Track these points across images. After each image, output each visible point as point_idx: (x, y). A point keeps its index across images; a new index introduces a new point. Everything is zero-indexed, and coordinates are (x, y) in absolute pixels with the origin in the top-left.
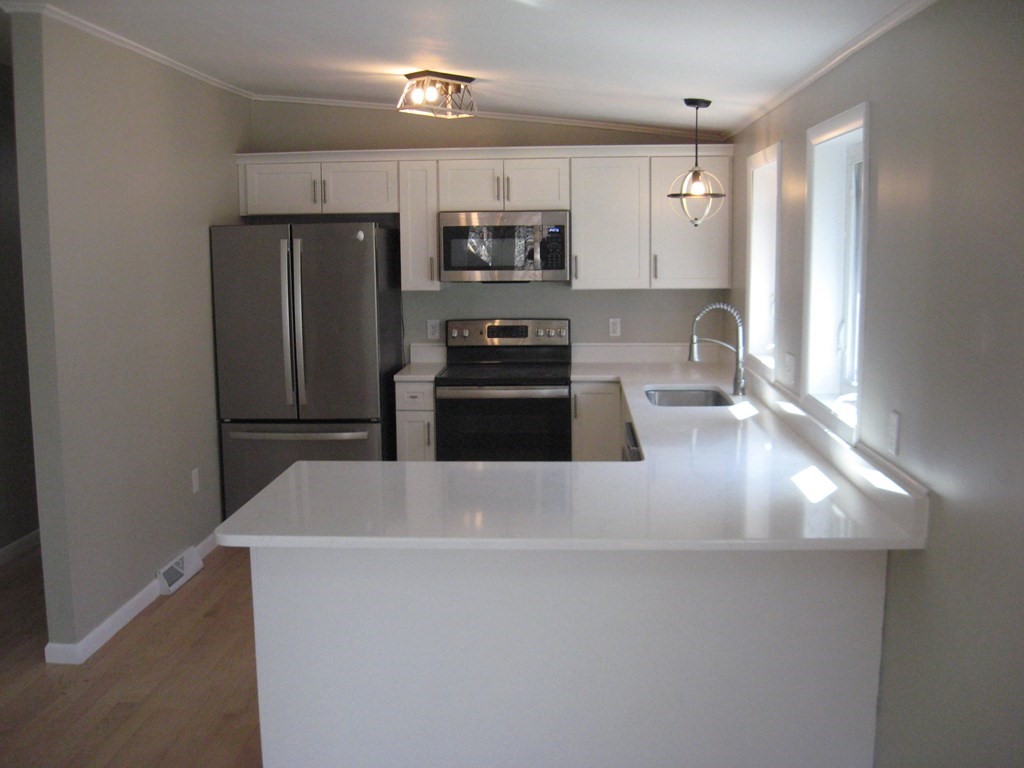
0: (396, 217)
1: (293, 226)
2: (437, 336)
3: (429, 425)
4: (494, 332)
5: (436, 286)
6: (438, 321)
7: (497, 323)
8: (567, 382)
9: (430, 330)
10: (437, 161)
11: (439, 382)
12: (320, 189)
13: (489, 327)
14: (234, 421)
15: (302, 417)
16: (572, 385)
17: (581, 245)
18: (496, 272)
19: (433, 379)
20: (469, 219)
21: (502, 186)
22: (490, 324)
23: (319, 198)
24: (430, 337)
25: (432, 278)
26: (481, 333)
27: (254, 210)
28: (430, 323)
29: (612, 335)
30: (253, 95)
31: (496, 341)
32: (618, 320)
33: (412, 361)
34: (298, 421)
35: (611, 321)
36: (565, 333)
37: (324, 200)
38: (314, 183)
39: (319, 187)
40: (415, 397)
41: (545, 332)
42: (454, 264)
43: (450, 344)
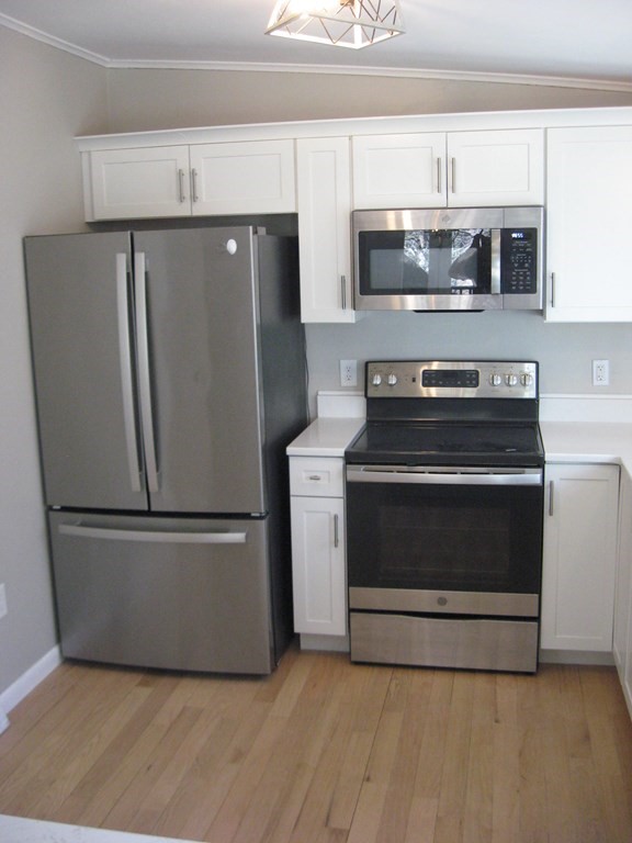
0: (293, 218)
1: (136, 234)
2: (353, 382)
3: (336, 517)
4: (431, 379)
5: (349, 316)
6: (355, 362)
7: (435, 366)
8: (539, 463)
9: (344, 374)
10: (350, 138)
11: (350, 459)
12: (187, 182)
13: (424, 372)
14: (64, 509)
15: (153, 509)
16: (546, 466)
17: (558, 257)
18: (433, 297)
19: (342, 454)
20: (399, 221)
21: (445, 171)
22: (426, 368)
23: (187, 194)
24: (344, 383)
25: (344, 306)
26: (414, 380)
27: (101, 215)
28: (344, 363)
29: (596, 383)
30: (107, 59)
31: (434, 392)
32: (605, 363)
33: (320, 415)
34: (149, 513)
35: (596, 363)
36: (532, 382)
37: (194, 198)
38: (180, 174)
39: (186, 180)
40: (316, 478)
41: (503, 379)
42: (375, 285)
43: (369, 395)
